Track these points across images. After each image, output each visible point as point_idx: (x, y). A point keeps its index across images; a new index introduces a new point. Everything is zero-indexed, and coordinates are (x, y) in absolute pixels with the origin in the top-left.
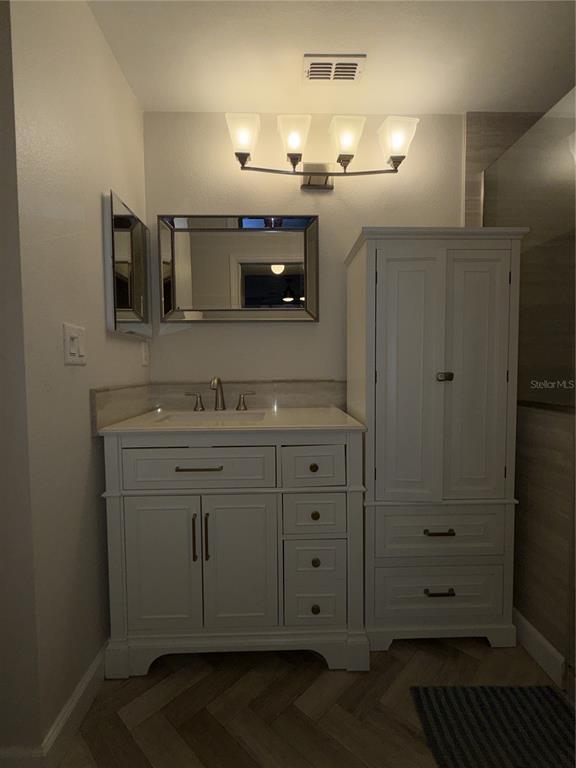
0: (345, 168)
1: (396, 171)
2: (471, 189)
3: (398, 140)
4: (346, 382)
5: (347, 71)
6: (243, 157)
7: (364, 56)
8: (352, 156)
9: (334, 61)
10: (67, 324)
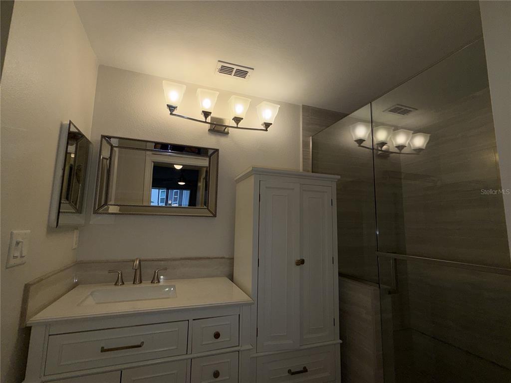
0: (237, 124)
1: (266, 130)
2: (305, 144)
3: (269, 114)
4: (233, 259)
5: (242, 74)
6: (172, 108)
7: (253, 69)
8: (242, 119)
9: (236, 68)
10: (15, 232)
